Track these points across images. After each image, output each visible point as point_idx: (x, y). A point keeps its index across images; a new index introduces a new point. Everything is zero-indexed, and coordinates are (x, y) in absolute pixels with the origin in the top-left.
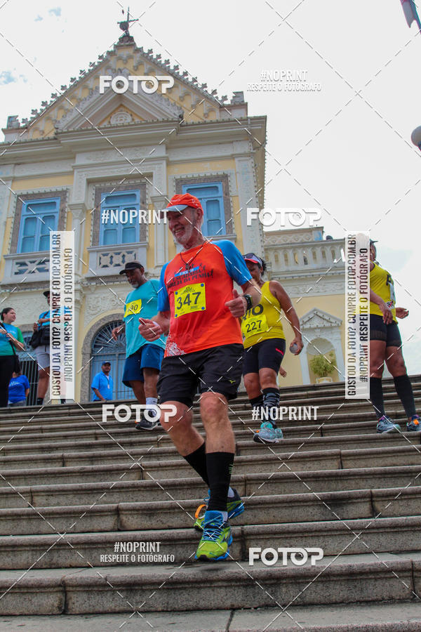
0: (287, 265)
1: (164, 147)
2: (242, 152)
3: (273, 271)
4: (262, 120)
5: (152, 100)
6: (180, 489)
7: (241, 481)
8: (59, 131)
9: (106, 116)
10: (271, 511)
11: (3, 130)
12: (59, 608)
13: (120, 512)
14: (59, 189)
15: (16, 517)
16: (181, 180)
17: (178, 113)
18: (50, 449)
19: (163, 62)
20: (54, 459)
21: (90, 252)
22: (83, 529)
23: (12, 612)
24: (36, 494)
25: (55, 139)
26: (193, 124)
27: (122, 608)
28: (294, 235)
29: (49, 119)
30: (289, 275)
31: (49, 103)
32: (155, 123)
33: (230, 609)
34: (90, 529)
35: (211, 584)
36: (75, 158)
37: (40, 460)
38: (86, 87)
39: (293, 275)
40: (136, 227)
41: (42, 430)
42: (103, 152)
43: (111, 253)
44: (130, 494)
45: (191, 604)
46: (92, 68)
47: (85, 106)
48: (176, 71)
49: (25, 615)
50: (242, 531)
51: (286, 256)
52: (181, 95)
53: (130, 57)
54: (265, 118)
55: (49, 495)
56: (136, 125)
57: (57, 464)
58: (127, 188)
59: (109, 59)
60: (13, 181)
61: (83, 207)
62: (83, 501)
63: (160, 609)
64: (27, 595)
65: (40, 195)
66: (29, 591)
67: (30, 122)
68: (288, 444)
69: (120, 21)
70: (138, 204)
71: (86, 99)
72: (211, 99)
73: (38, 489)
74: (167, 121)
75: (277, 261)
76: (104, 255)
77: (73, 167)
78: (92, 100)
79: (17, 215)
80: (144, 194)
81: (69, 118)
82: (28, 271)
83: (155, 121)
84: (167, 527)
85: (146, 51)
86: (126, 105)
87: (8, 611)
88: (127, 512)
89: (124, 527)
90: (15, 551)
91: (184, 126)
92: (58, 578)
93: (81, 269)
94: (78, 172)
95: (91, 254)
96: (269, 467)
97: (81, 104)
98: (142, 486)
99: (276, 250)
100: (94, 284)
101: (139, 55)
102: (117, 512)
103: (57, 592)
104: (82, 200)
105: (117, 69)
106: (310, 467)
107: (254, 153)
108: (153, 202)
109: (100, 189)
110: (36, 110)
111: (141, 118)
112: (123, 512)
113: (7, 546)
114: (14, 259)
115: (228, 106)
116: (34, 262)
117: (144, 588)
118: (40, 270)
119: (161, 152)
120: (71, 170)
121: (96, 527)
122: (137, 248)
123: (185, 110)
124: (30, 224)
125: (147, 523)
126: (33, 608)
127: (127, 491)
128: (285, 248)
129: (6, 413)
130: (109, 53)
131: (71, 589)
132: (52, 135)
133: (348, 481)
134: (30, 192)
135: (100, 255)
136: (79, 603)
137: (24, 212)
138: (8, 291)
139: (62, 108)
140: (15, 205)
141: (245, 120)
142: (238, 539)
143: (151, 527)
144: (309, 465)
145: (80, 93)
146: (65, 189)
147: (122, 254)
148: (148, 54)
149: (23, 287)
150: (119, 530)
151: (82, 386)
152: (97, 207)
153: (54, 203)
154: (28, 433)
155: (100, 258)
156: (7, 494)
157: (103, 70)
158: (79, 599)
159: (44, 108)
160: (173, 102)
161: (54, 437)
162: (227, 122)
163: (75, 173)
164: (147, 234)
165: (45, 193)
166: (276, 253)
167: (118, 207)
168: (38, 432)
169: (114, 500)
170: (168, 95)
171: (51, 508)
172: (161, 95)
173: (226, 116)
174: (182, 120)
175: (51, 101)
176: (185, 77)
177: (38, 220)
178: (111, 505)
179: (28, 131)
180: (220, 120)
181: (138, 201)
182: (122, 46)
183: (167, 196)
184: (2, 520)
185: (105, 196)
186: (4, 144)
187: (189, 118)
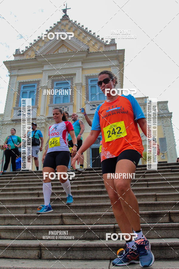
1: (81, 62)
4: (123, 51)
5: (76, 42)
6: (88, 208)
8: (37, 56)
9: (57, 48)
11: (14, 55)
12: (38, 256)
13: (63, 217)
14: (37, 80)
15: (20, 218)
16: (88, 76)
17: (87, 48)
18: (33, 189)
19: (81, 26)
20: (35, 194)
21: (49, 106)
22: (47, 223)
23: (19, 257)
24: (28, 208)
25: (35, 59)
26: (93, 53)
27: (64, 257)
29: (33, 50)
33: (109, 259)
34: (50, 224)
35: (102, 249)
36: (43, 67)
37: (29, 194)
40: (69, 96)
41: (29, 181)
42: (55, 64)
44: (67, 210)
45: (93, 257)
46: (51, 29)
47: (48, 45)
48: (86, 30)
49: (24, 259)
50: (114, 227)
52: (88, 40)
53: (67, 24)
54: (124, 50)
55: (33, 209)
56: (69, 53)
57: (36, 196)
58: (65, 80)
59: (58, 25)
60: (17, 76)
61: (46, 87)
63: (80, 258)
64: (25, 250)
65: (29, 82)
66: (26, 249)
67: (25, 52)
69: (63, 9)
70: (69, 87)
71: (48, 42)
72: (101, 42)
73: (28, 206)
74: (82, 51)
77: (42, 70)
79: (19, 90)
80: (72, 82)
81: (41, 50)
84: (82, 224)
85: (74, 21)
86: (64, 44)
87: (17, 257)
88: (66, 217)
89: (64, 223)
90: (19, 232)
91: (90, 53)
92: (38, 244)
93: (45, 114)
94: (45, 73)
95: (50, 108)
97: (46, 44)
100: (50, 120)
101: (71, 23)
102: (62, 217)
103: (37, 249)
104: (46, 85)
105: (61, 29)
106: (143, 200)
107: (119, 65)
108: (76, 85)
109: (54, 80)
110: (28, 47)
111: (71, 50)
112: (64, 217)
113: (16, 230)
114: (17, 109)
115: (109, 45)
117: (73, 249)
119: (79, 64)
120: (42, 72)
121: (53, 223)
122: (69, 105)
123: (90, 47)
124: (25, 95)
125: (74, 222)
126: (27, 256)
129: (14, 174)
130: (58, 22)
131: (43, 249)
132: (34, 57)
133: (159, 207)
134: (25, 81)
136: (46, 254)
137: (22, 89)
138: (15, 122)
139: (38, 46)
140: (18, 86)
141: (116, 51)
142: (113, 230)
143: (75, 223)
144: (142, 199)
146: (39, 80)
147: (62, 108)
148: (75, 23)
150: (62, 225)
152: (52, 88)
153: (35, 85)
154: (23, 183)
156: (15, 208)
157: (56, 29)
158: (46, 253)
159: (31, 46)
160: (85, 43)
161: (34, 184)
162: (108, 52)
163: (43, 73)
164: (73, 99)
165: (31, 82)
167: (61, 87)
168: (28, 182)
169: (60, 212)
170: (83, 40)
171: (34, 214)
172: (80, 40)
173: (108, 49)
174: (89, 51)
175: (34, 43)
176: (90, 33)
177: (28, 93)
178: (59, 214)
179: (24, 56)
180: (105, 51)
181: (69, 85)
182: (64, 19)
183: (82, 83)
184: (14, 219)
185: (56, 83)
186: (13, 61)
187: (92, 50)
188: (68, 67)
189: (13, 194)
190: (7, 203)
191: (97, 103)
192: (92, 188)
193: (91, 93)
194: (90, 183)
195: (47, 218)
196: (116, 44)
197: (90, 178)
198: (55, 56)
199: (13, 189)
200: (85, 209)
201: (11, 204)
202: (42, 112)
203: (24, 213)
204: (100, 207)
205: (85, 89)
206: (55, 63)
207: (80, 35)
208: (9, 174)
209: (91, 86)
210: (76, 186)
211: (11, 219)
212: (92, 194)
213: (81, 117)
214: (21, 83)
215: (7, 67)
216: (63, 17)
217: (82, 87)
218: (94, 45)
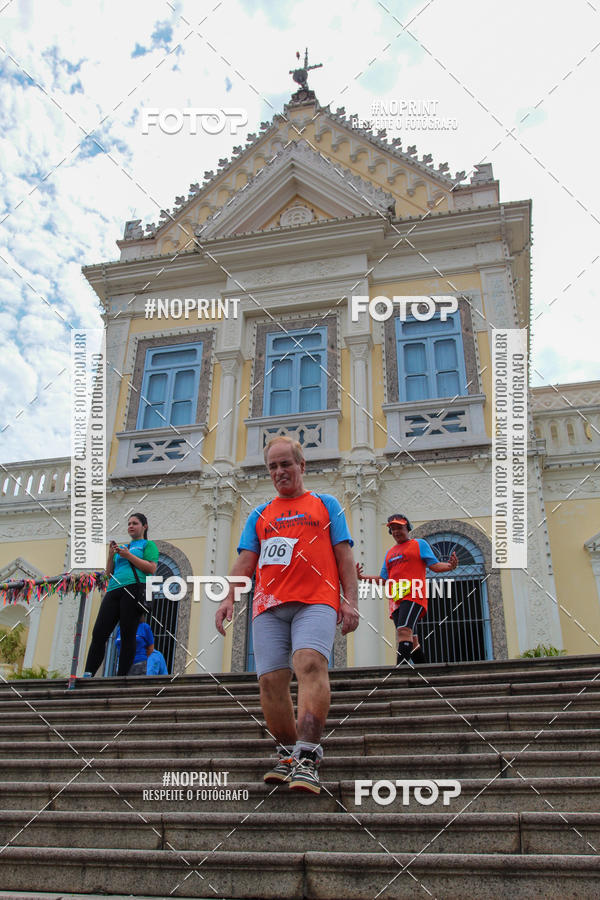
0: (572, 444)
1: (364, 259)
2: (493, 260)
3: (549, 453)
4: (525, 207)
6: (406, 832)
7: (512, 825)
8: (202, 241)
9: (274, 213)
10: (569, 883)
11: (119, 243)
13: (307, 868)
14: (202, 330)
15: (139, 865)
16: (394, 310)
17: (386, 204)
18: (190, 750)
20: (198, 767)
21: (247, 426)
24: (170, 826)
25: (196, 252)
26: (411, 220)
28: (581, 393)
29: (186, 223)
30: (578, 461)
31: (186, 199)
32: (352, 220)
36: (225, 281)
37: (175, 767)
38: (242, 172)
39: (583, 460)
40: (321, 385)
41: (176, 717)
42: (268, 270)
43: (282, 428)
44: (322, 836)
46: (250, 143)
47: (242, 200)
48: (382, 140)
51: (570, 428)
52: (390, 175)
53: (310, 123)
54: (529, 203)
55: (190, 830)
56: (319, 225)
58: (307, 324)
59: (277, 126)
60: (132, 319)
61: (238, 355)
62: (244, 844)
65: (172, 339)
67: (159, 229)
68: (590, 760)
69: (293, 69)
70: (324, 350)
72: (439, 179)
74: (370, 217)
75: (555, 436)
76: (271, 431)
77: (222, 294)
78: (251, 191)
79: (138, 370)
80: (334, 332)
82: (153, 457)
83: (350, 217)
85: (333, 111)
86: (301, 195)
88: (319, 869)
91: (398, 223)
93: (234, 453)
95: (250, 430)
96: (559, 800)
97: (235, 198)
98: (343, 824)
99: (553, 418)
100: (254, 477)
101: (323, 118)
102: (303, 867)
104: (236, 346)
107: (512, 261)
108: (348, 345)
109: (264, 328)
110: (168, 211)
112: (314, 868)
114: (131, 439)
115: (468, 188)
116: (162, 443)
118: (171, 456)
119: (359, 265)
122: (323, 419)
123: (398, 199)
124: (158, 385)
127: (317, 831)
128: (569, 414)
129: (119, 686)
130: (277, 118)
132: (191, 248)
134: (158, 335)
135: (264, 430)
137: (148, 366)
138: (122, 488)
139: (206, 205)
140: (135, 355)
141: (497, 210)
145: (233, 182)
146: (210, 328)
147: (299, 429)
148: (338, 115)
149: (144, 483)
151: (234, 644)
152: (260, 355)
153: (195, 350)
154: (154, 721)
155: (265, 436)
156: (124, 823)
157: (269, 144)
159: (179, 207)
160: (377, 187)
161: (195, 729)
162: (466, 213)
164: (339, 396)
165: (181, 336)
166: (552, 424)
167: (294, 354)
168: (170, 721)
169: (294, 844)
170: (370, 176)
171: (195, 852)
172: (360, 178)
173: (464, 204)
174: (394, 214)
175: (190, 196)
176: (397, 147)
177: (169, 377)
178: (294, 854)
179: (155, 243)
180: (454, 210)
181: (324, 344)
182: (296, 106)
183: (370, 335)
184: (117, 868)
185: (273, 338)
186: (119, 264)
187: (404, 211)
188: (316, 276)
189: (114, 767)
190: (93, 802)
191: (432, 407)
192: (422, 747)
193: (406, 370)
194: (412, 726)
195: (244, 871)
196: (498, 181)
197: (413, 707)
198: (268, 240)
199: (116, 747)
200: (397, 835)
201: (109, 806)
202: (221, 447)
203: (156, 845)
204: (458, 829)
205: (384, 357)
206: (268, 266)
207: (359, 157)
208: (101, 686)
209: (404, 343)
210: (358, 738)
211: (109, 868)
212: (423, 771)
213: (372, 465)
214: (143, 344)
215: (95, 287)
216: (293, 96)
217: (374, 348)
218: (411, 193)
